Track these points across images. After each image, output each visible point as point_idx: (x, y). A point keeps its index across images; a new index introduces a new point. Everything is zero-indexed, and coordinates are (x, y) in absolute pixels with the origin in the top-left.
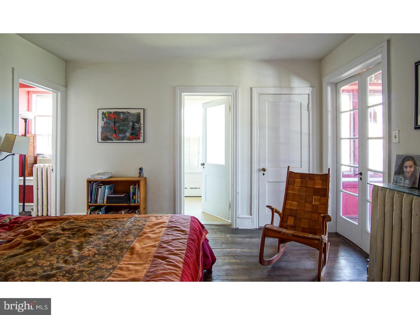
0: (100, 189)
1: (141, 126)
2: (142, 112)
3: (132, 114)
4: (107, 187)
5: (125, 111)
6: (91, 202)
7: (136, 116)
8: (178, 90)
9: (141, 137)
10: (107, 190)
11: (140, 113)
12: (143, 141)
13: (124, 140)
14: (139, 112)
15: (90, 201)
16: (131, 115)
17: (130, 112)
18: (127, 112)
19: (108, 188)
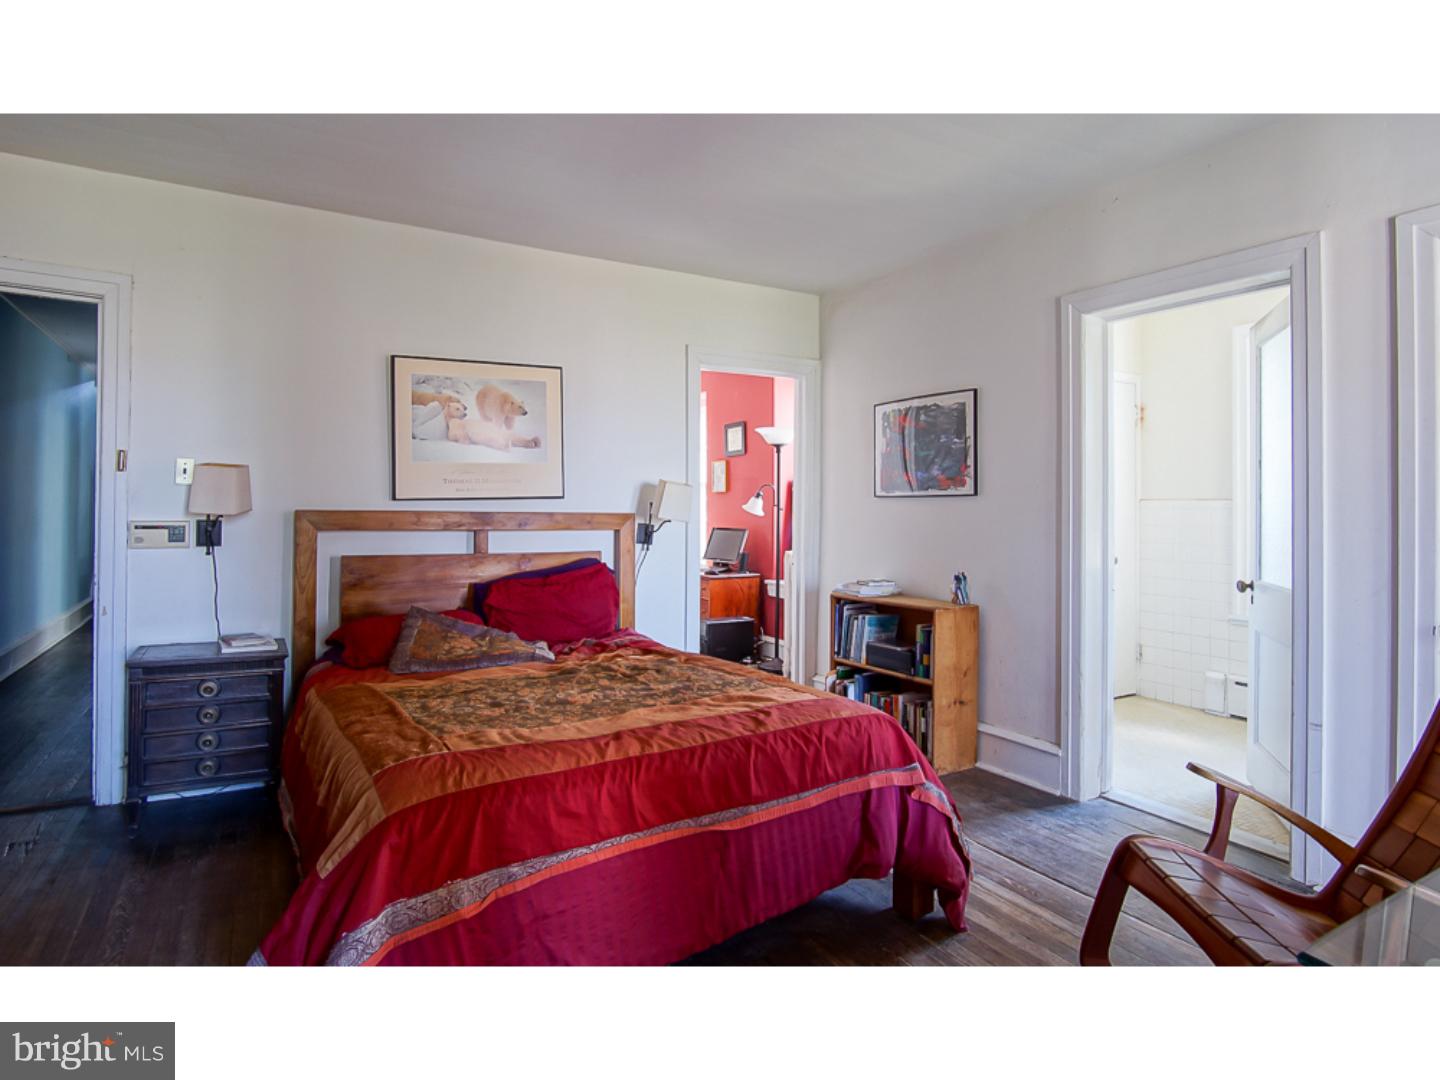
0: (856, 622)
1: (968, 444)
2: (968, 398)
3: (947, 411)
4: (867, 617)
5: (929, 402)
6: (838, 653)
7: (956, 414)
8: (1070, 306)
9: (966, 478)
10: (867, 628)
11: (964, 404)
12: (972, 492)
13: (927, 489)
14: (962, 401)
15: (836, 650)
16: (943, 413)
17: (940, 404)
18: (935, 405)
19: (870, 621)
